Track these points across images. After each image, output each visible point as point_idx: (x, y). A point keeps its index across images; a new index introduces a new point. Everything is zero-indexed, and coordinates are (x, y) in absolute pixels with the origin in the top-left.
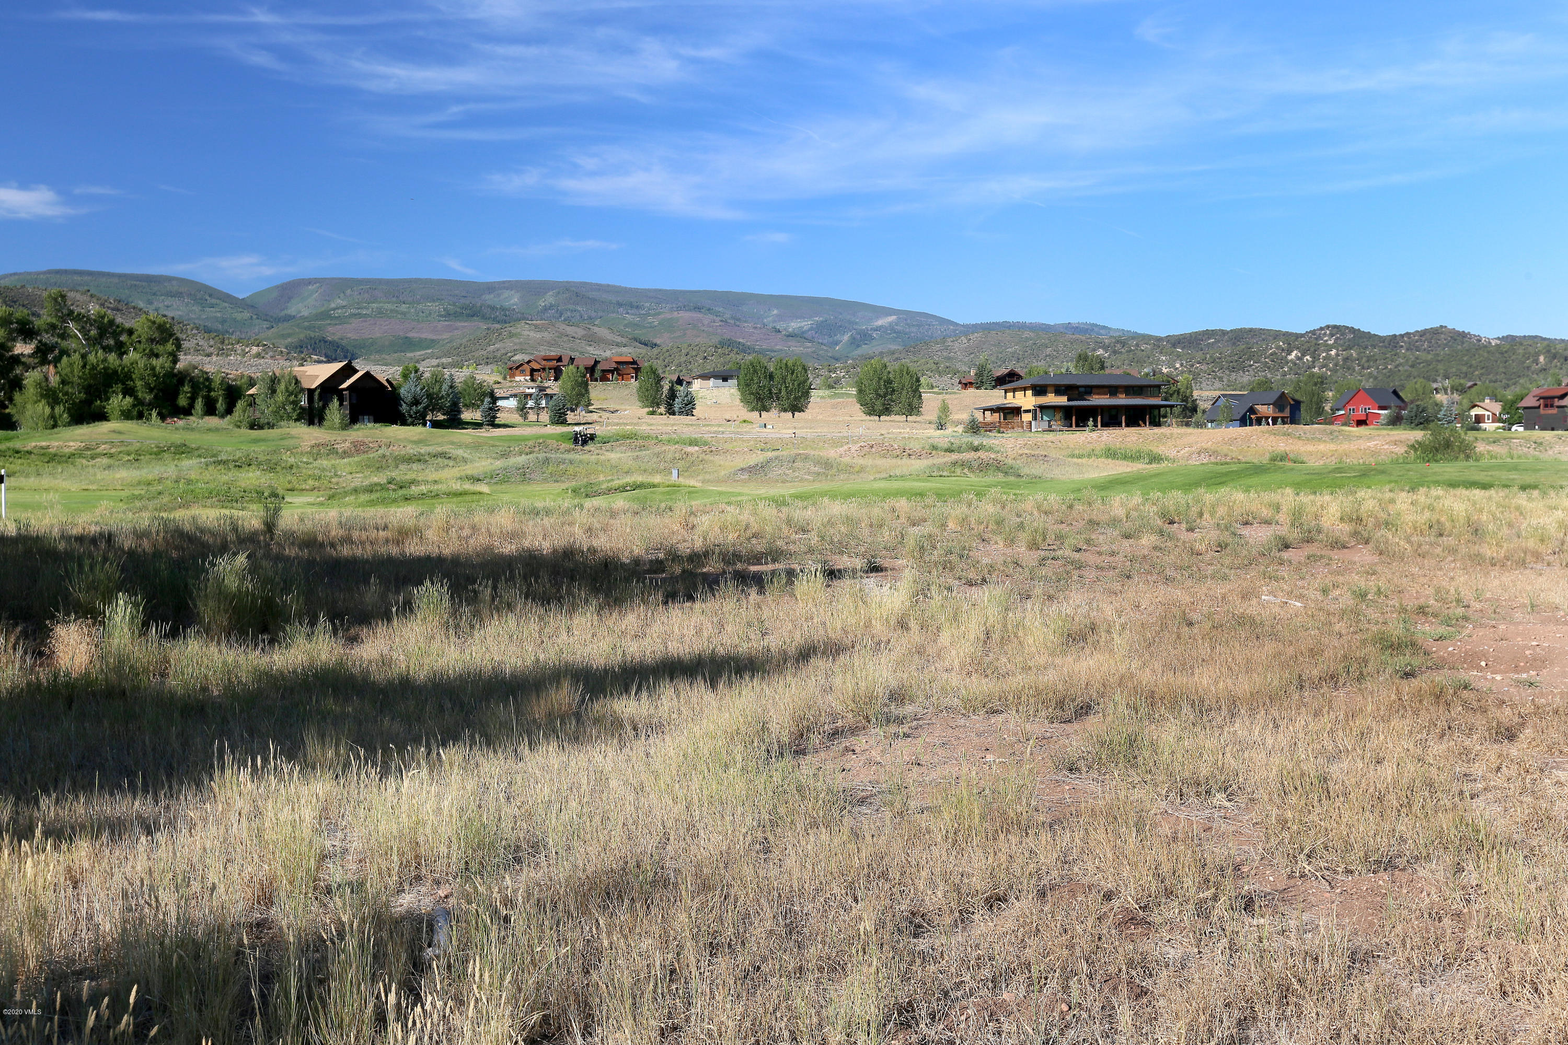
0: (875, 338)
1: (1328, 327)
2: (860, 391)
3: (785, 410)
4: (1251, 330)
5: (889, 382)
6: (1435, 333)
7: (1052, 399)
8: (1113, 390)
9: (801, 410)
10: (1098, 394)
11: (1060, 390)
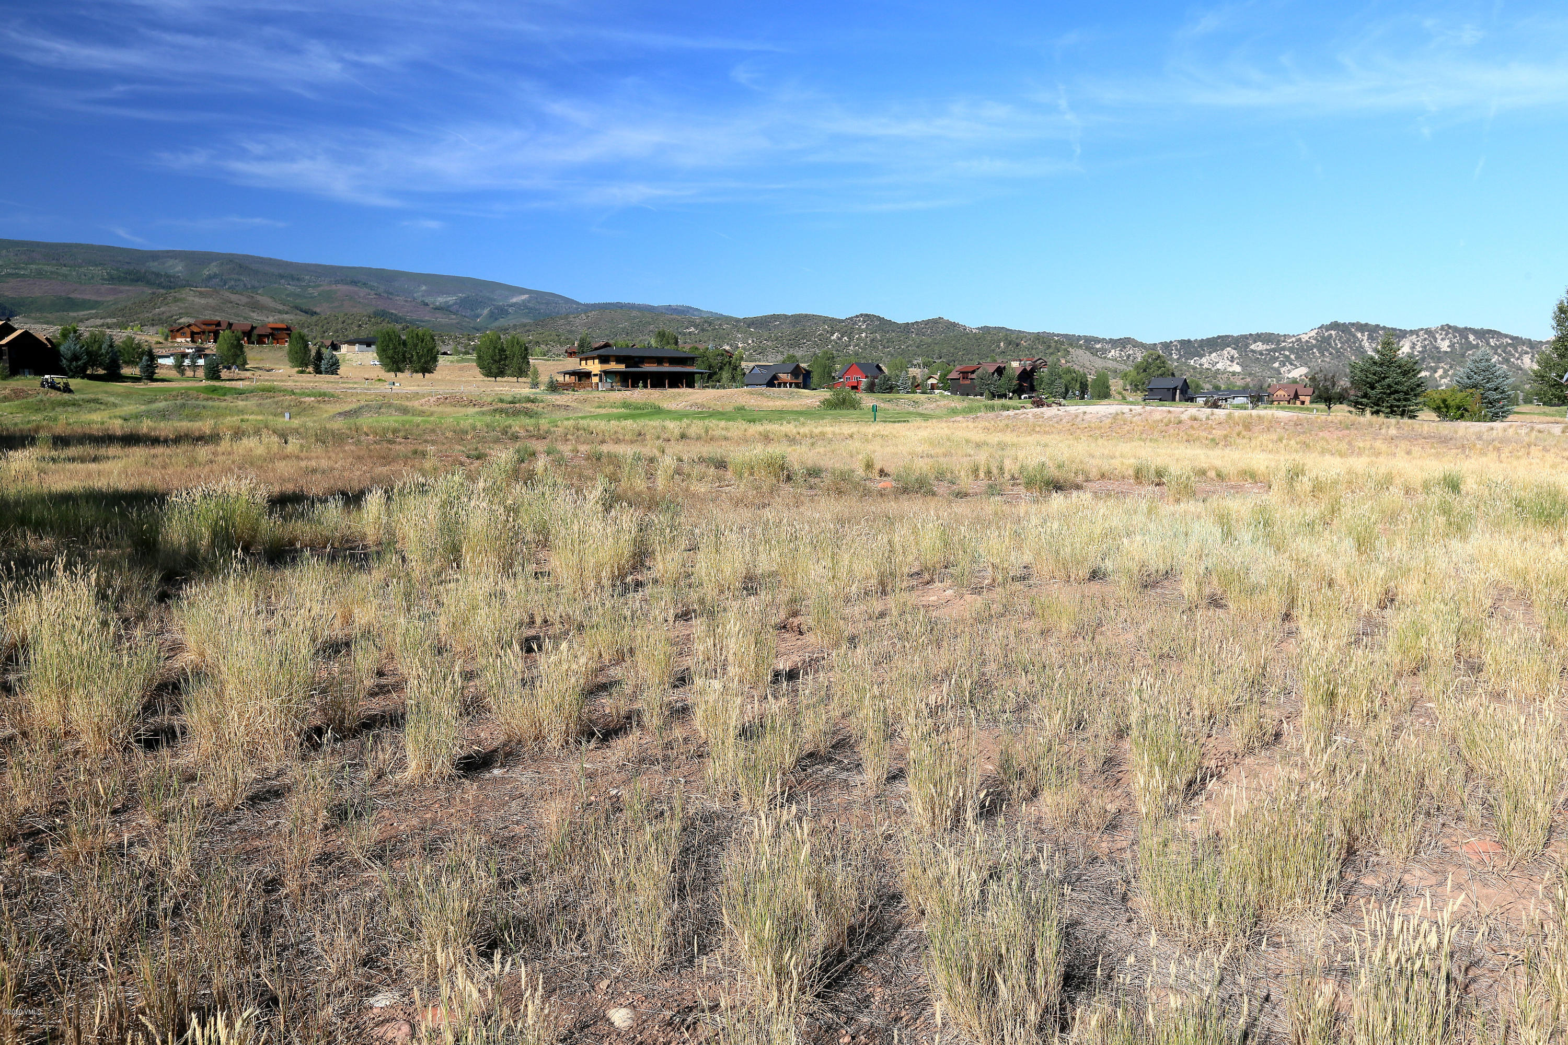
0: (510, 313)
2: (479, 357)
3: (417, 372)
4: (806, 316)
5: (502, 350)
7: (613, 366)
9: (430, 372)
10: (649, 363)
11: (619, 360)
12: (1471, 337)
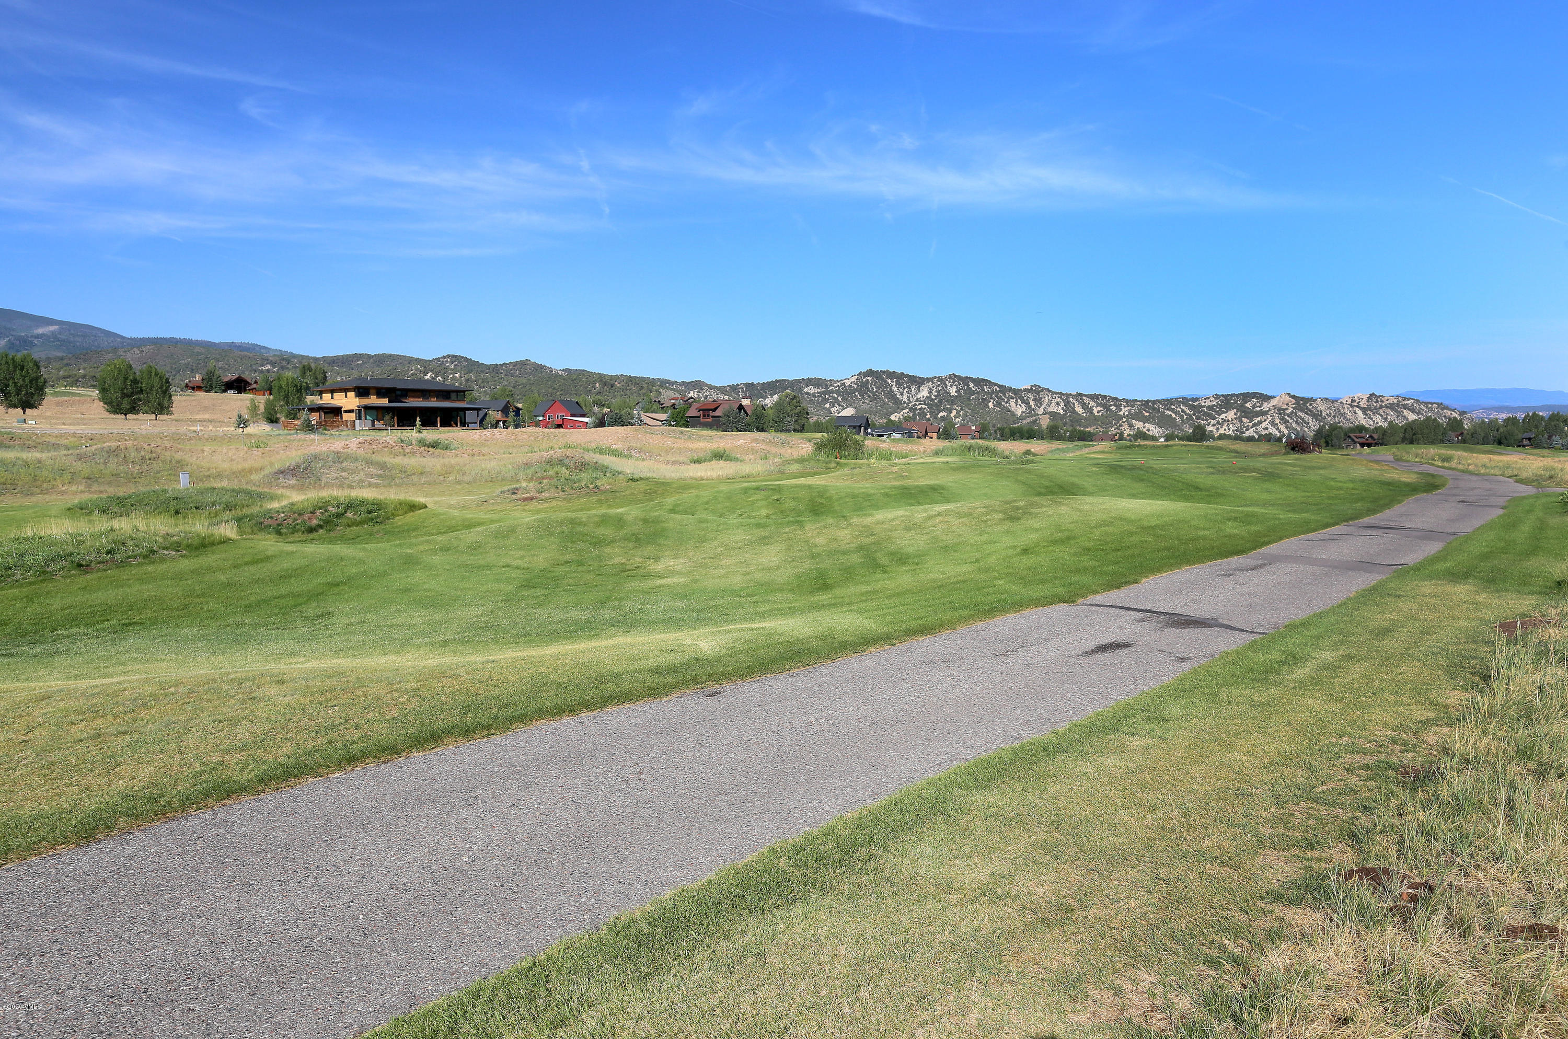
0: (36, 345)
1: (449, 356)
3: (15, 406)
5: (135, 381)
6: (524, 364)
7: (374, 400)
8: (424, 393)
9: (32, 406)
10: (413, 397)
11: (381, 392)
12: (971, 385)
